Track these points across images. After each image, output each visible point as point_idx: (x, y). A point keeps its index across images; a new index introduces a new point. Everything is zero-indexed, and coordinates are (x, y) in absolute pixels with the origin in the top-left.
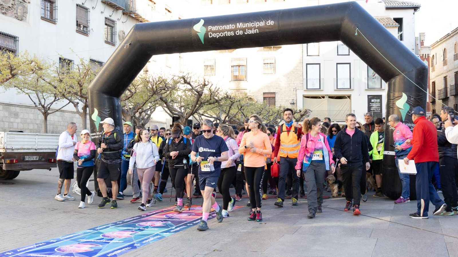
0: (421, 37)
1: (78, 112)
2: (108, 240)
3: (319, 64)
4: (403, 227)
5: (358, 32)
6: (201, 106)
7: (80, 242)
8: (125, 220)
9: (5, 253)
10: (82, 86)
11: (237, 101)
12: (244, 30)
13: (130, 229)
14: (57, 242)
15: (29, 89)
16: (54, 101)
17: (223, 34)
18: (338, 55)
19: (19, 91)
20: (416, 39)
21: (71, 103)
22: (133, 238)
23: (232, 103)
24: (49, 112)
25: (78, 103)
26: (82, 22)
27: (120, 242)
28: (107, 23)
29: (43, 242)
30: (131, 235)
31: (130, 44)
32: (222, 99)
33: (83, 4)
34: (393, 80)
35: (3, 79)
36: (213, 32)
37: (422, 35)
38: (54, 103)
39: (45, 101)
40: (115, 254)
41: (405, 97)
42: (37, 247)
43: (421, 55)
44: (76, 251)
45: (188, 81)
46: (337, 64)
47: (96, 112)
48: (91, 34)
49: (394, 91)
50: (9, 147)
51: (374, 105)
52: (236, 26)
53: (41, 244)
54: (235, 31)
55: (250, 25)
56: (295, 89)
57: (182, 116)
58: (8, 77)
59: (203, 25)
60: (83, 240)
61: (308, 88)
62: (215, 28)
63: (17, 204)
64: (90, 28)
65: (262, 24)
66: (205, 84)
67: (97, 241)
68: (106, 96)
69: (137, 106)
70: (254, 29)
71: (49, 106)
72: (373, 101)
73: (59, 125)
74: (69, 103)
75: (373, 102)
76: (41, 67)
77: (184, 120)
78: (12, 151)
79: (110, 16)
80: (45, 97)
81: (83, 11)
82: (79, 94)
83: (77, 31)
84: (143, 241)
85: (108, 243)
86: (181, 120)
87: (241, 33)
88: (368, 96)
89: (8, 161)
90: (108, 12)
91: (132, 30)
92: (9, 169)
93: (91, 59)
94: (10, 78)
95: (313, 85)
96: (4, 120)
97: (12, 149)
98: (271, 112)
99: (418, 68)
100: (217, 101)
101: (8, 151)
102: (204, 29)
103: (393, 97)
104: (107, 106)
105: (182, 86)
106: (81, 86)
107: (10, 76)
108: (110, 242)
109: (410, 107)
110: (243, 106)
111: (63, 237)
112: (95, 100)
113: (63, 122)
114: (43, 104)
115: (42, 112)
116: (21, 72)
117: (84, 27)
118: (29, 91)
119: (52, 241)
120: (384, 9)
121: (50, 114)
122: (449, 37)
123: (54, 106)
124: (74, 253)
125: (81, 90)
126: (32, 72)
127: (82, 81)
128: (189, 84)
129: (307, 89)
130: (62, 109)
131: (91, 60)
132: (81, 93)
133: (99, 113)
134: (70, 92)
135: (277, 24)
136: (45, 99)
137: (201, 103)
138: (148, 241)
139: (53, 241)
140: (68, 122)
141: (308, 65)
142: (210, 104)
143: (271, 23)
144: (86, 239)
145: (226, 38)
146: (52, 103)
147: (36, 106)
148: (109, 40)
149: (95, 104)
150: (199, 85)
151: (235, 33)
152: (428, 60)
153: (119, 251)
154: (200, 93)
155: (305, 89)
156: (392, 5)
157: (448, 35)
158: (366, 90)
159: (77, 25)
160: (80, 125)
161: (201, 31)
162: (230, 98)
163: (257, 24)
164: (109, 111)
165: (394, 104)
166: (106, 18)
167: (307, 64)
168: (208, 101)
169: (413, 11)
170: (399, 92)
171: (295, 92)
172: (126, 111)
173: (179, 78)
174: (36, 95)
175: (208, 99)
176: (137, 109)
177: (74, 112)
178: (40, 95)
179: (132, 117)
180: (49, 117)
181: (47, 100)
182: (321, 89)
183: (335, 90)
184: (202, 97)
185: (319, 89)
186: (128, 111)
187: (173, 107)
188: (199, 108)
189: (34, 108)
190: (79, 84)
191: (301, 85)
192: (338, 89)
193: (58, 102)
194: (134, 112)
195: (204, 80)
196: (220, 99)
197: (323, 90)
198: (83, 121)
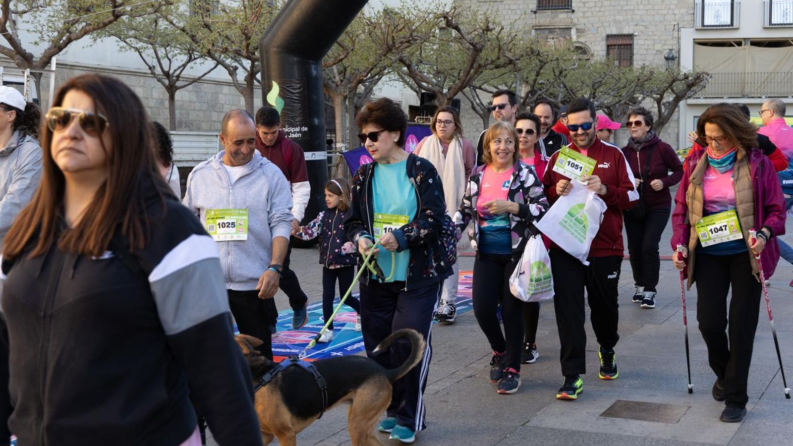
1: (237, 86)
6: (479, 71)
10: (250, 38)
11: (551, 61)
15: (141, 40)
16: (188, 62)
19: (123, 44)
21: (220, 66)
23: (543, 64)
24: (178, 84)
25: (236, 68)
32: (522, 56)
35: (98, 24)
38: (189, 65)
39: (170, 63)
40: (358, 348)
44: (291, 342)
45: (454, 23)
47: (276, 89)
56: (676, 26)
57: (442, 93)
58: (106, 21)
61: (706, 23)
66: (488, 27)
67: (318, 327)
68: (295, 59)
69: (354, 75)
71: (177, 73)
73: (191, 110)
74: (215, 67)
80: (170, 55)
82: (244, 53)
85: (340, 330)
86: (439, 100)
94: (110, 22)
95: (717, 16)
98: (623, 81)
100: (511, 62)
104: (297, 77)
106: (248, 38)
107: (112, 18)
108: (341, 329)
110: (565, 70)
113: (200, 102)
114: (166, 69)
115: (164, 84)
116: (131, 10)
118: (140, 45)
121: (180, 88)
123: (188, 72)
125: (246, 45)
126: (150, 10)
127: (249, 27)
128: (456, 28)
129: (703, 25)
130: (203, 78)
132: (247, 51)
133: (280, 91)
134: (226, 48)
136: (169, 59)
137: (480, 66)
140: (208, 103)
142: (497, 67)
146: (184, 66)
147: (153, 73)
149: (274, 74)
150: (475, 30)
154: (477, 46)
155: (699, 26)
162: (538, 54)
164: (299, 88)
168: (493, 62)
171: (676, 34)
172: (334, 85)
173: (437, 17)
174: (152, 51)
175: (494, 58)
176: (355, 81)
177: (228, 84)
178: (161, 52)
179: (345, 98)
180: (178, 95)
181: (173, 60)
182: (735, 25)
183: (765, 28)
184: (483, 54)
185: (731, 26)
186: (337, 86)
187: (420, 74)
188: (476, 75)
189: (144, 75)
190: (244, 34)
191: (690, 17)
192: (772, 26)
193: (195, 63)
194: (349, 88)
195: (487, 20)
196: (517, 57)
197: (737, 29)
198: (247, 104)
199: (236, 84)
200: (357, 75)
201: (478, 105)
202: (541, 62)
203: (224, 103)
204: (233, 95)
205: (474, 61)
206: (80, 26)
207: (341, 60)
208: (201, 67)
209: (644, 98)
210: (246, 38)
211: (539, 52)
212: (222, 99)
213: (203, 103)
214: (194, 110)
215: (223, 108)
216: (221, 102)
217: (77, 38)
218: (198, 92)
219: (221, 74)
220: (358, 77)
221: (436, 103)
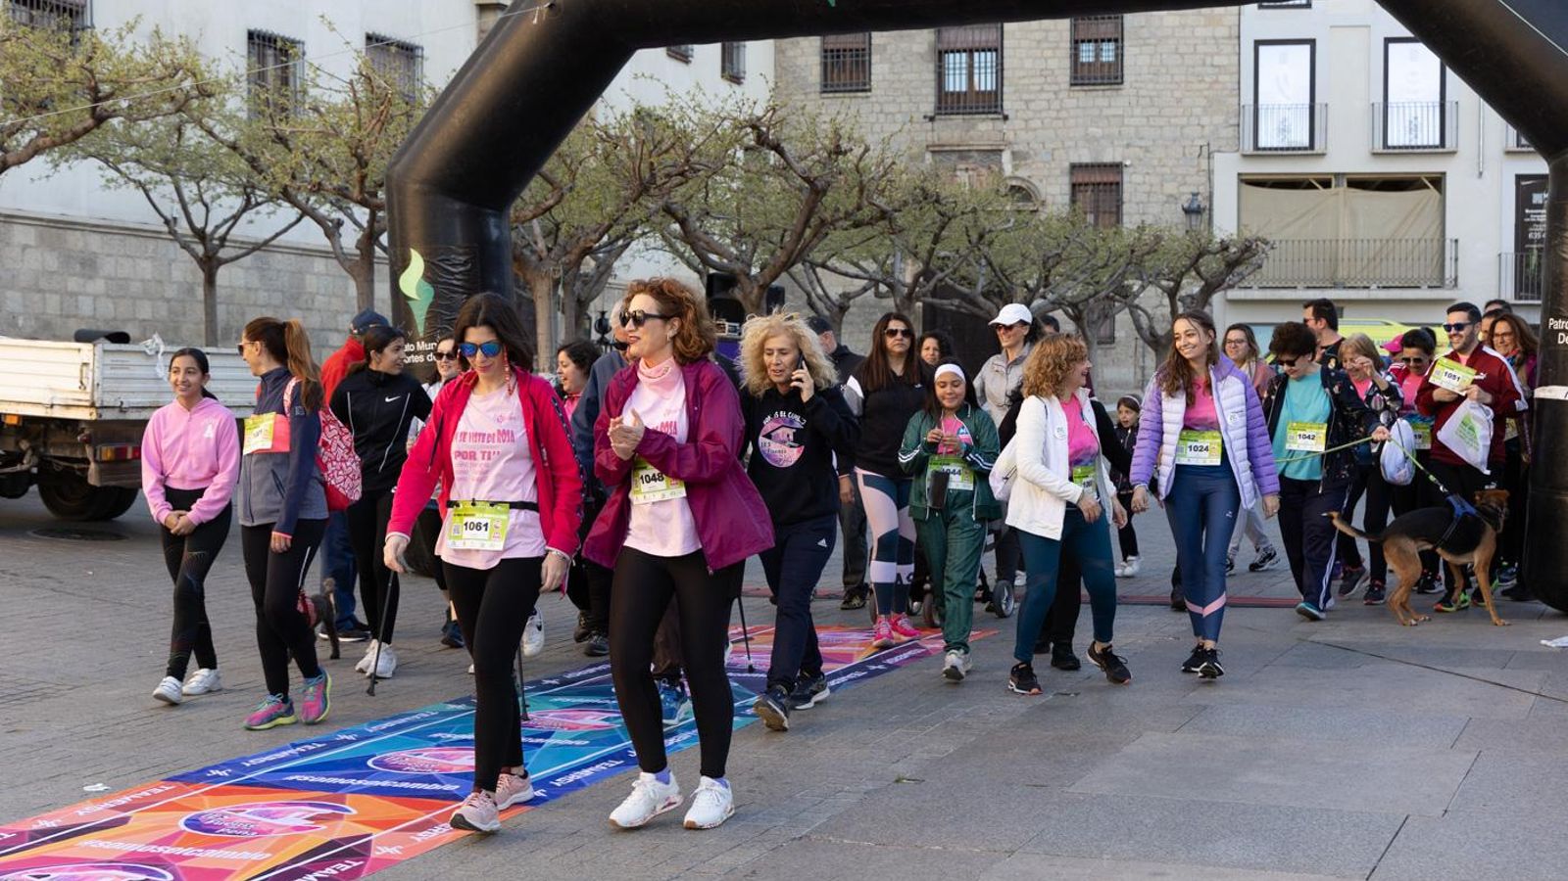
2: (534, 737)
3: (1312, 42)
6: (821, 232)
7: (440, 742)
8: (567, 673)
9: (206, 769)
10: (367, 164)
11: (963, 213)
13: (595, 704)
14: (358, 740)
15: (148, 167)
16: (243, 211)
19: (112, 173)
21: (307, 219)
22: (619, 733)
23: (946, 219)
24: (223, 254)
25: (339, 223)
27: (578, 743)
29: (313, 738)
30: (607, 724)
31: (550, 6)
32: (906, 203)
35: (63, 134)
38: (246, 216)
39: (208, 211)
40: (576, 781)
42: (302, 755)
44: (442, 770)
45: (772, 138)
46: (1388, 41)
47: (417, 262)
50: (109, 400)
51: (1541, 217)
53: (310, 748)
56: (1205, 149)
57: (748, 275)
58: (79, 127)
60: (449, 736)
61: (1262, 143)
63: (159, 613)
66: (838, 146)
68: (457, 206)
69: (575, 239)
71: (222, 231)
72: (1536, 198)
73: (248, 305)
74: (298, 220)
75: (1539, 206)
76: (209, 87)
77: (756, 291)
78: (121, 417)
80: (207, 197)
82: (355, 193)
85: (540, 745)
86: (742, 290)
88: (1519, 178)
89: (107, 453)
92: (113, 483)
93: (371, 32)
94: (87, 131)
95: (1283, 130)
96: (43, 284)
97: (121, 409)
98: (1103, 254)
100: (883, 215)
101: (108, 415)
104: (459, 242)
105: (749, 158)
106: (362, 163)
107: (90, 122)
108: (543, 744)
110: (990, 231)
111: (371, 725)
112: (415, 217)
113: (265, 291)
114: (199, 224)
115: (194, 255)
116: (130, 107)
118: (147, 175)
119: (342, 737)
121: (227, 261)
123: (242, 231)
124: (434, 773)
125: (363, 178)
126: (166, 106)
127: (366, 142)
128: (776, 147)
129: (1256, 147)
130: (274, 242)
131: (369, 38)
132: (362, 191)
133: (427, 269)
134: (320, 184)
136: (206, 205)
137: (823, 222)
139: (348, 738)
140: (282, 291)
141: (1262, 49)
142: (857, 225)
144: (457, 733)
146: (236, 218)
147: (172, 232)
149: (413, 233)
150: (813, 153)
153: (587, 772)
154: (817, 183)
155: (1249, 148)
158: (1508, 153)
160: (330, 303)
162: (937, 201)
164: (464, 264)
167: (1258, 43)
168: (848, 215)
171: (1204, 165)
172: (534, 258)
173: (739, 126)
174: (172, 188)
175: (850, 208)
176: (576, 251)
177: (323, 254)
178: (190, 190)
179: (556, 283)
180: (223, 275)
181: (214, 206)
182: (1318, 148)
183: (1375, 154)
184: (828, 199)
185: (1309, 150)
186: (541, 259)
187: (705, 238)
188: (815, 240)
189: (155, 235)
190: (355, 155)
191: (1231, 132)
192: (1389, 151)
193: (258, 213)
194: (564, 264)
195: (836, 132)
196: (896, 204)
197: (1323, 155)
198: (360, 294)
199: (338, 255)
200: (579, 238)
201: (820, 299)
202: (942, 214)
203: (315, 290)
204: (334, 276)
205: (811, 212)
206: (25, 138)
207: (549, 209)
208: (270, 219)
209: (1143, 288)
210: (360, 163)
211: (938, 195)
212: (311, 283)
213: (274, 291)
214: (255, 305)
215: (313, 301)
216: (309, 290)
217: (19, 163)
218: (264, 270)
219: (310, 234)
220: (582, 243)
221: (737, 294)
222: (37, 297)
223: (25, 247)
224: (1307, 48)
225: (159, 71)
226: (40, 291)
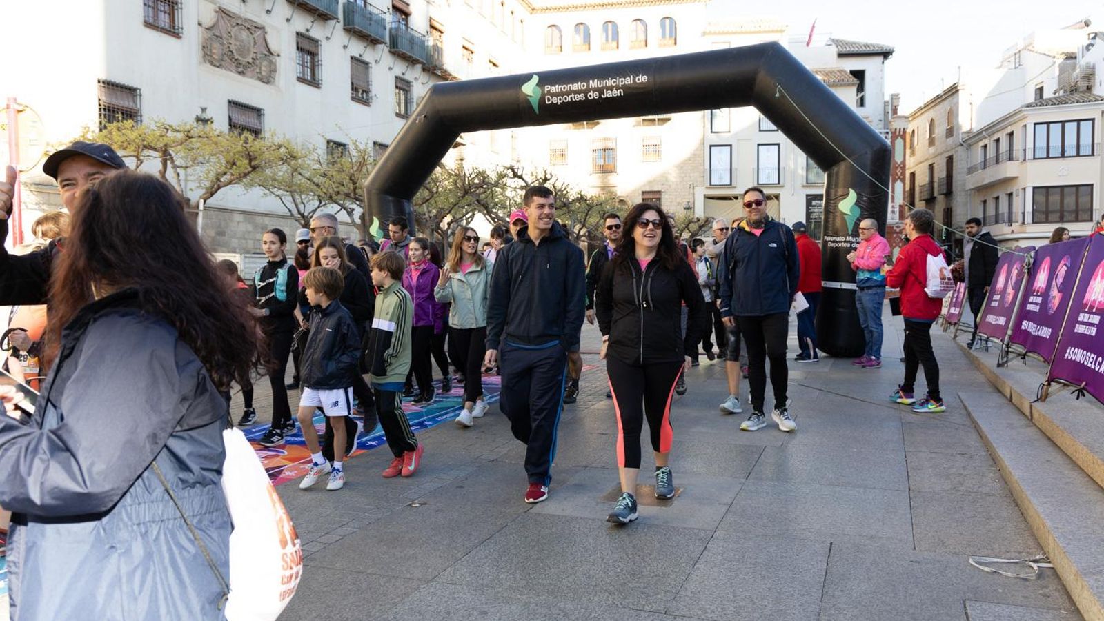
0: (894, 101)
1: (353, 223)
3: (731, 145)
4: (840, 398)
5: (780, 91)
11: (596, 205)
12: (600, 91)
15: (280, 189)
16: (319, 207)
17: (569, 99)
18: (760, 131)
19: (267, 192)
20: (886, 104)
23: (590, 208)
25: (353, 210)
26: (361, 84)
28: (399, 85)
31: (425, 117)
32: (573, 201)
33: (361, 55)
34: (835, 169)
35: (240, 175)
36: (553, 95)
37: (895, 97)
39: (305, 206)
41: (853, 195)
43: (893, 130)
45: (519, 174)
46: (759, 145)
47: (376, 222)
48: (374, 103)
49: (836, 185)
51: (816, 210)
52: (588, 85)
54: (586, 92)
55: (610, 82)
56: (692, 185)
58: (246, 171)
59: (537, 85)
61: (713, 183)
62: (555, 89)
64: (372, 94)
65: (628, 81)
66: (546, 177)
68: (390, 198)
70: (617, 90)
72: (814, 203)
75: (814, 206)
76: (295, 155)
79: (403, 74)
80: (304, 201)
81: (361, 67)
82: (352, 195)
83: (353, 99)
84: (438, 416)
87: (596, 95)
88: (807, 195)
90: (400, 68)
91: (428, 95)
93: (375, 141)
94: (249, 173)
95: (721, 178)
96: (246, 236)
99: (875, 149)
100: (565, 205)
102: (539, 91)
103: (835, 195)
104: (392, 213)
105: (512, 182)
106: (354, 183)
107: (250, 169)
109: (862, 212)
112: (375, 204)
114: (302, 211)
115: (301, 224)
116: (266, 163)
117: (363, 91)
118: (280, 192)
120: (835, 55)
122: (939, 100)
125: (355, 189)
126: (281, 163)
127: (355, 174)
128: (521, 177)
129: (711, 185)
132: (355, 194)
133: (380, 224)
134: (339, 192)
135: (652, 80)
136: (304, 204)
138: (445, 417)
141: (712, 148)
143: (643, 79)
145: (572, 104)
147: (292, 215)
148: (402, 112)
149: (374, 211)
151: (586, 96)
152: (903, 137)
155: (708, 185)
156: (848, 49)
157: (938, 97)
158: (803, 186)
159: (352, 89)
161: (534, 93)
162: (586, 200)
163: (621, 81)
165: (836, 206)
166: (396, 77)
167: (711, 146)
169: (881, 58)
170: (844, 187)
171: (691, 190)
174: (291, 197)
178: (297, 198)
182: (733, 185)
185: (730, 186)
189: (283, 217)
191: (701, 179)
194: (435, 223)
195: (545, 172)
196: (571, 201)
197: (735, 187)
206: (226, 178)
207: (427, 201)
211: (587, 198)
217: (225, 186)
219: (343, 216)
222: (244, 241)
223: (239, 222)
224: (729, 148)
225: (274, 147)
226: (245, 239)
